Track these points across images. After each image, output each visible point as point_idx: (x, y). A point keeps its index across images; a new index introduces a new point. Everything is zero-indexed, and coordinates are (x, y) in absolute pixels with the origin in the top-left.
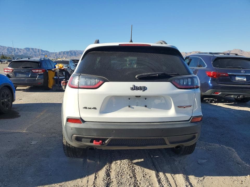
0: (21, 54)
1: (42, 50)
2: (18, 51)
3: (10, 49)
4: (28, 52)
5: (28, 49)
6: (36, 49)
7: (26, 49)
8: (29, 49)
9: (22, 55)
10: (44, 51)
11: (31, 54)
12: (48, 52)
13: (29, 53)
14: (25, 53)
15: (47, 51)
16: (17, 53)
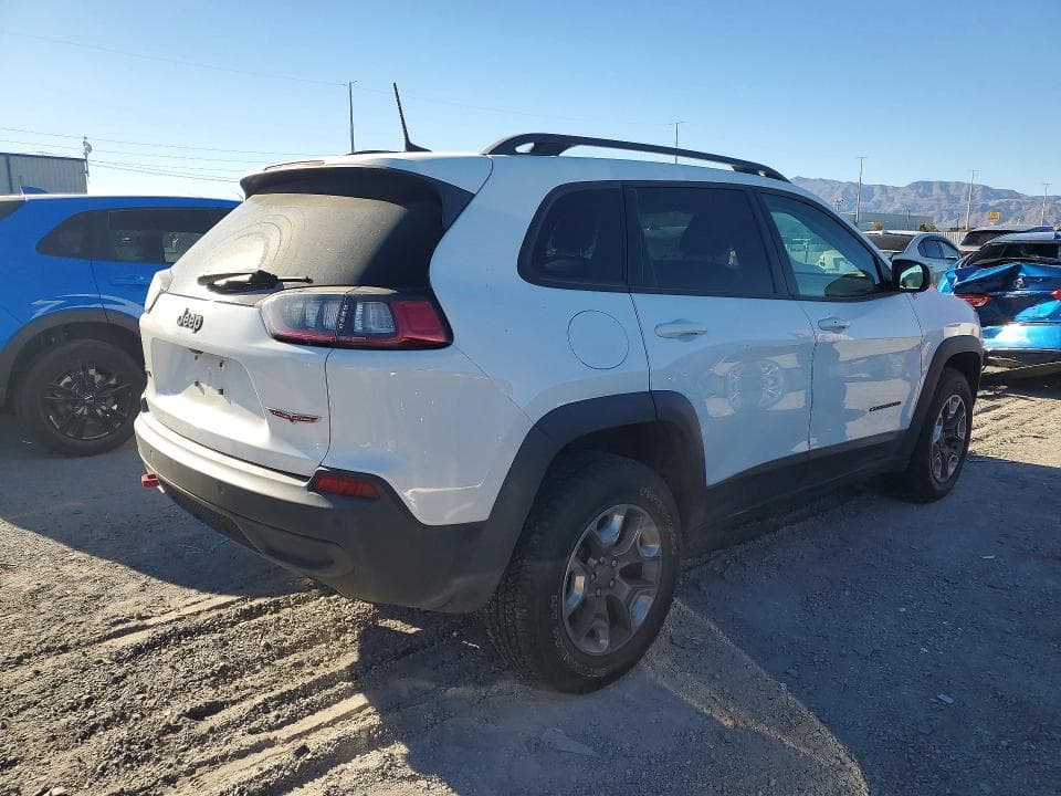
0: (890, 210)
1: (986, 189)
2: (883, 198)
3: (852, 191)
4: (921, 201)
5: (925, 187)
6: (959, 185)
7: (915, 186)
8: (927, 186)
9: (894, 216)
10: (997, 194)
11: (932, 208)
12: (1018, 196)
13: (924, 203)
14: (910, 203)
15: (1011, 194)
16: (879, 204)
